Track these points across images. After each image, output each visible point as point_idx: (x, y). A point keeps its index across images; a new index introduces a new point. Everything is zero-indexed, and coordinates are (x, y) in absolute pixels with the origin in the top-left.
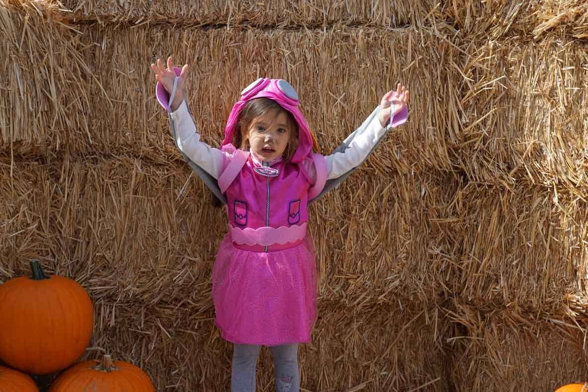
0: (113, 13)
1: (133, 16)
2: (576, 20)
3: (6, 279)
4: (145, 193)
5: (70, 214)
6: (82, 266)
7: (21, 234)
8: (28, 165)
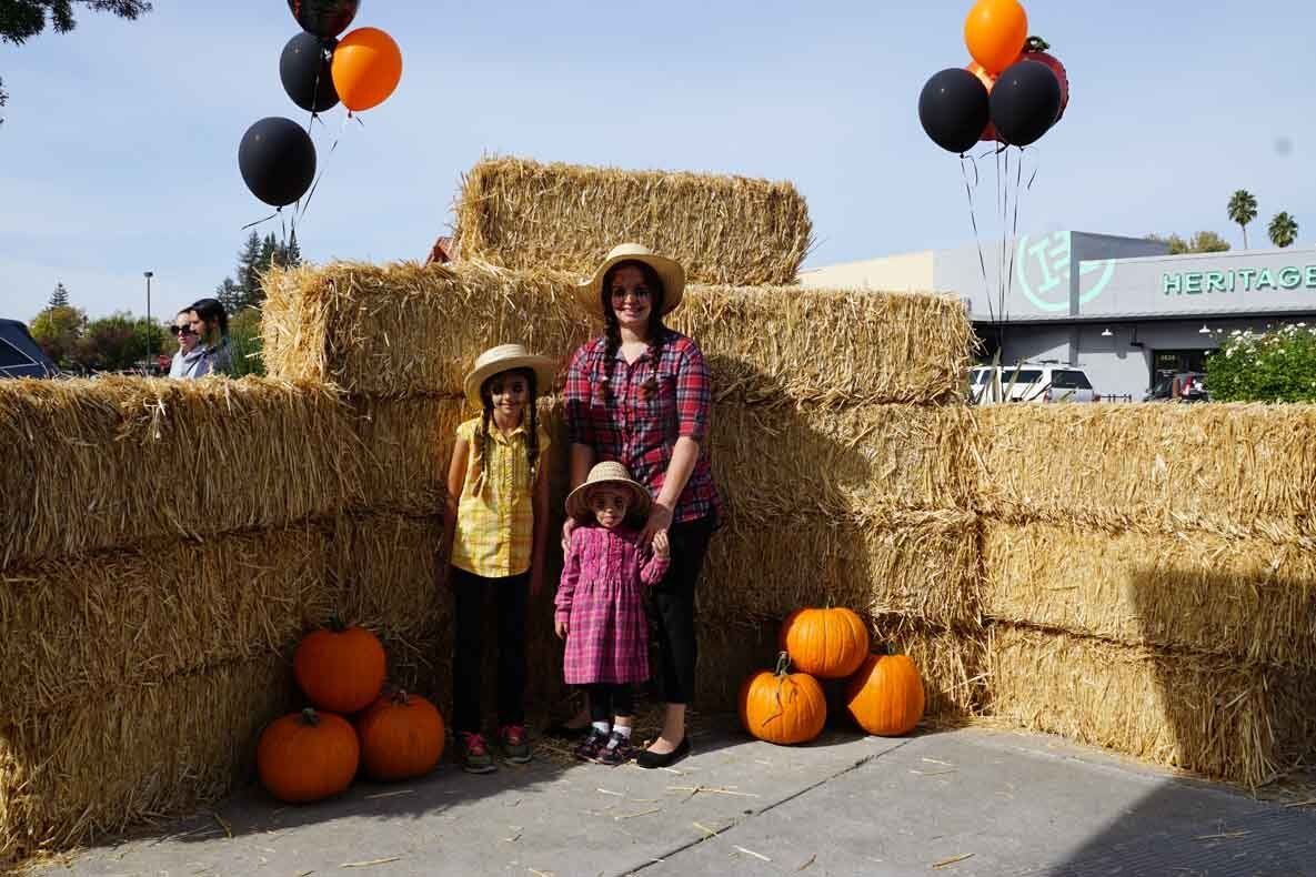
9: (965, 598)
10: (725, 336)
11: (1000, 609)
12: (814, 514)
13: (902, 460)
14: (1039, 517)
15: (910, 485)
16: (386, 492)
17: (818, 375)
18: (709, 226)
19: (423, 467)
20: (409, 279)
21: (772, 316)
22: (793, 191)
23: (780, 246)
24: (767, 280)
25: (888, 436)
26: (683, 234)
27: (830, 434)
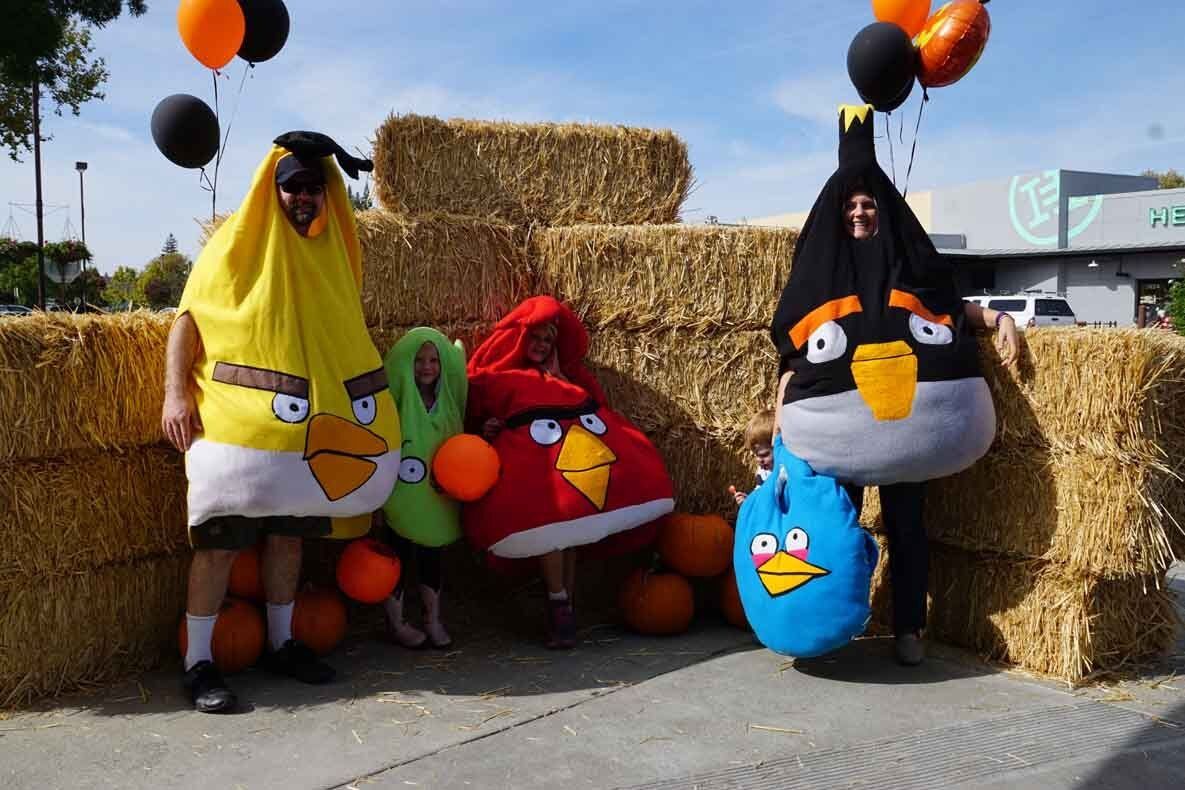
2: (627, 316)
12: (690, 430)
17: (692, 305)
18: (594, 171)
21: (650, 252)
22: (672, 139)
23: (660, 188)
24: (648, 219)
25: (758, 359)
26: (570, 180)
27: (704, 358)
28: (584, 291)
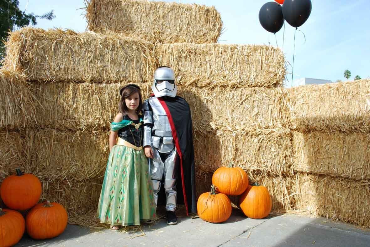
0: (44, 78)
1: (51, 79)
2: (198, 81)
3: (6, 176)
4: (57, 141)
5: (29, 150)
6: (35, 169)
7: (11, 159)
8: (13, 133)
9: (287, 163)
10: (189, 62)
11: (301, 167)
12: (226, 130)
13: (260, 109)
14: (316, 130)
15: (263, 119)
16: (49, 121)
17: (226, 76)
18: (182, 21)
19: (64, 111)
20: (57, 35)
21: (207, 54)
23: (210, 29)
24: (206, 42)
25: (254, 99)
26: (172, 24)
27: (231, 99)
28: (179, 70)
